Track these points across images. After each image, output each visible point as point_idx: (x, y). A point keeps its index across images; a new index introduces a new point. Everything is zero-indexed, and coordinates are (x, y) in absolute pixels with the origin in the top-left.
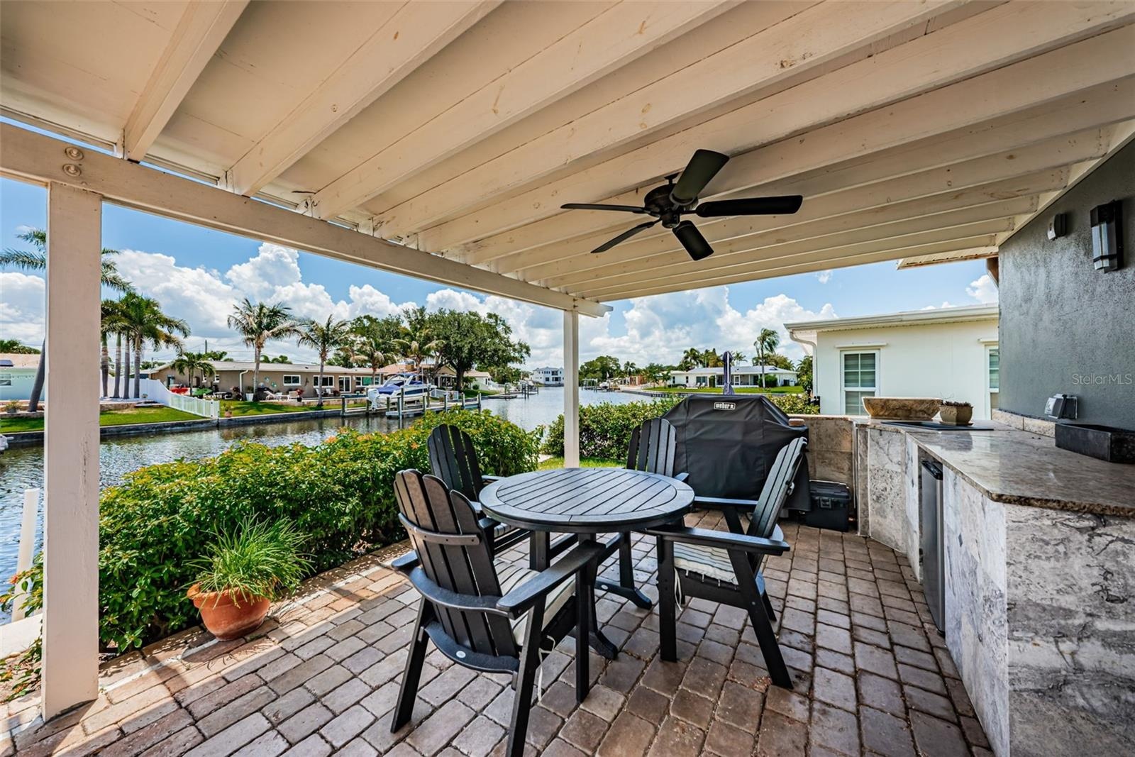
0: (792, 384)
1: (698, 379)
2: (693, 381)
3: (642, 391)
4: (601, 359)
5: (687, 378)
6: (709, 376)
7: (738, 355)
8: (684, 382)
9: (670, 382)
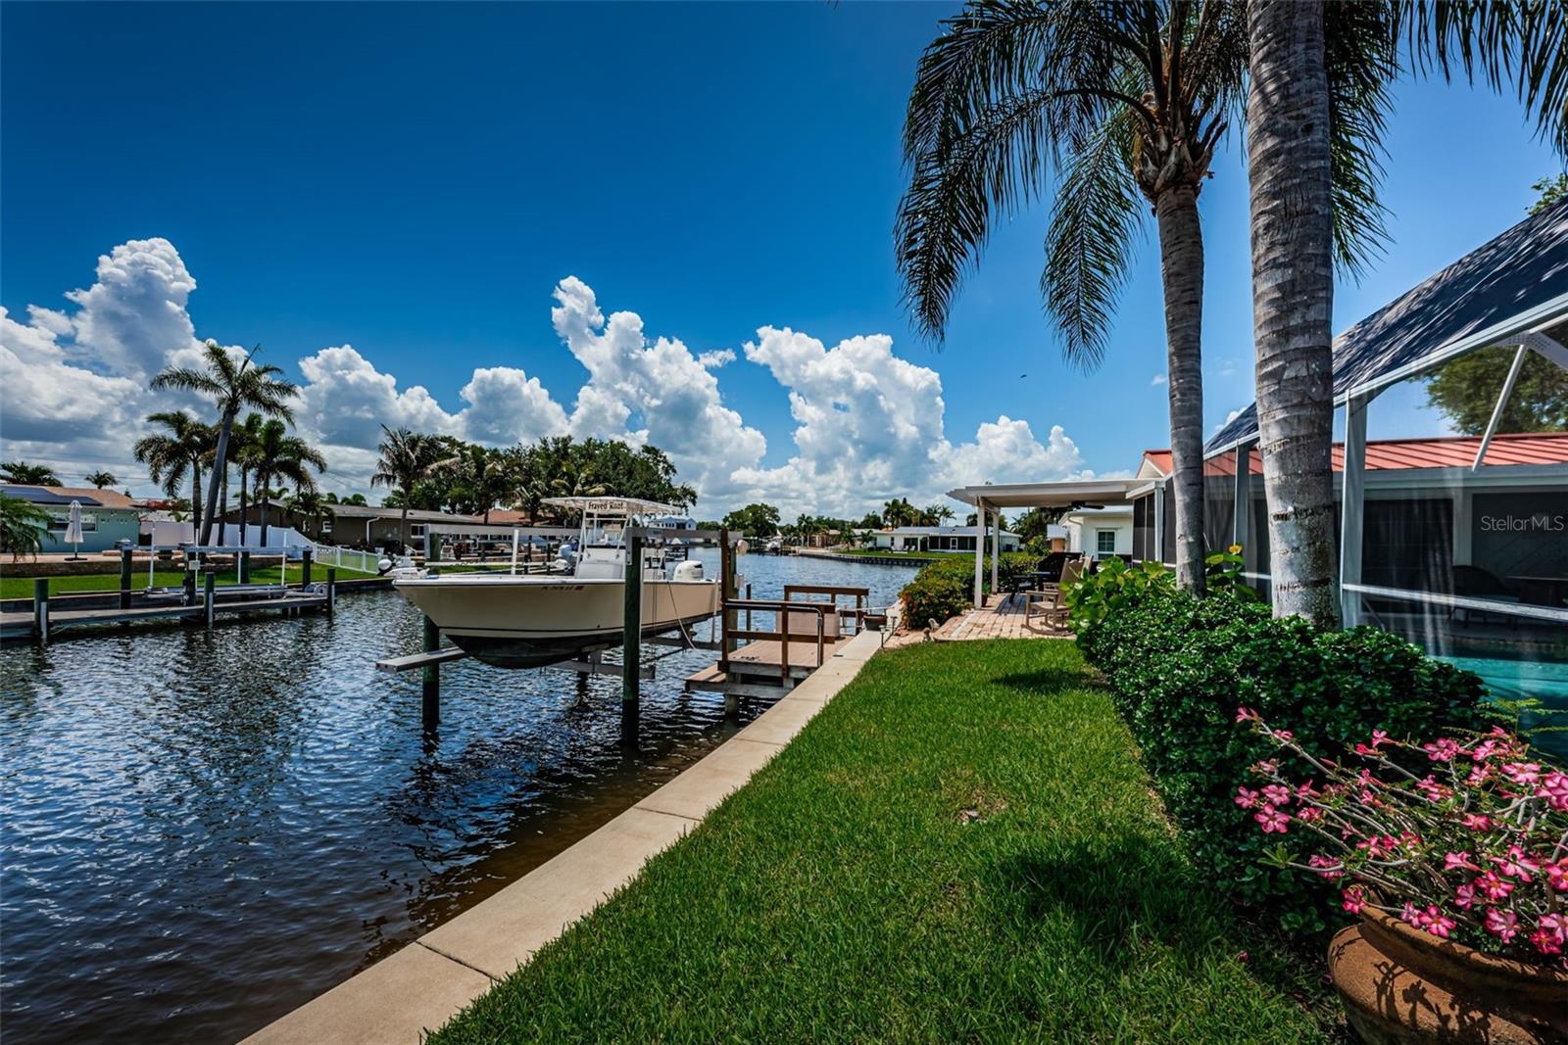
0: (1015, 549)
1: (907, 542)
2: (899, 543)
3: (833, 555)
4: (753, 508)
5: (893, 539)
6: (920, 538)
7: (945, 510)
8: (889, 545)
9: (870, 544)
